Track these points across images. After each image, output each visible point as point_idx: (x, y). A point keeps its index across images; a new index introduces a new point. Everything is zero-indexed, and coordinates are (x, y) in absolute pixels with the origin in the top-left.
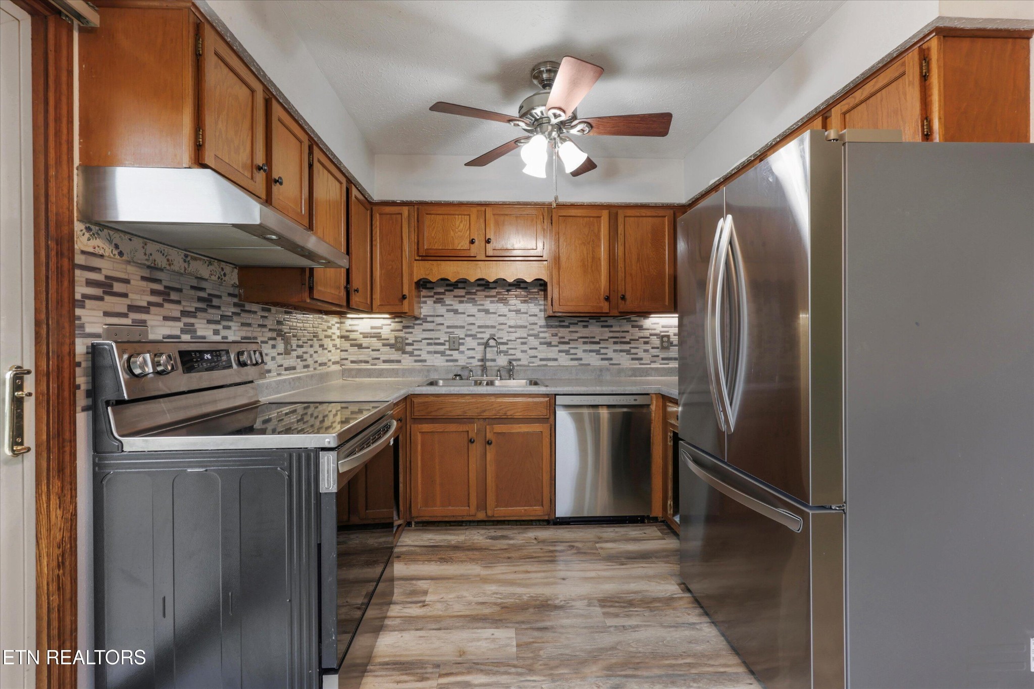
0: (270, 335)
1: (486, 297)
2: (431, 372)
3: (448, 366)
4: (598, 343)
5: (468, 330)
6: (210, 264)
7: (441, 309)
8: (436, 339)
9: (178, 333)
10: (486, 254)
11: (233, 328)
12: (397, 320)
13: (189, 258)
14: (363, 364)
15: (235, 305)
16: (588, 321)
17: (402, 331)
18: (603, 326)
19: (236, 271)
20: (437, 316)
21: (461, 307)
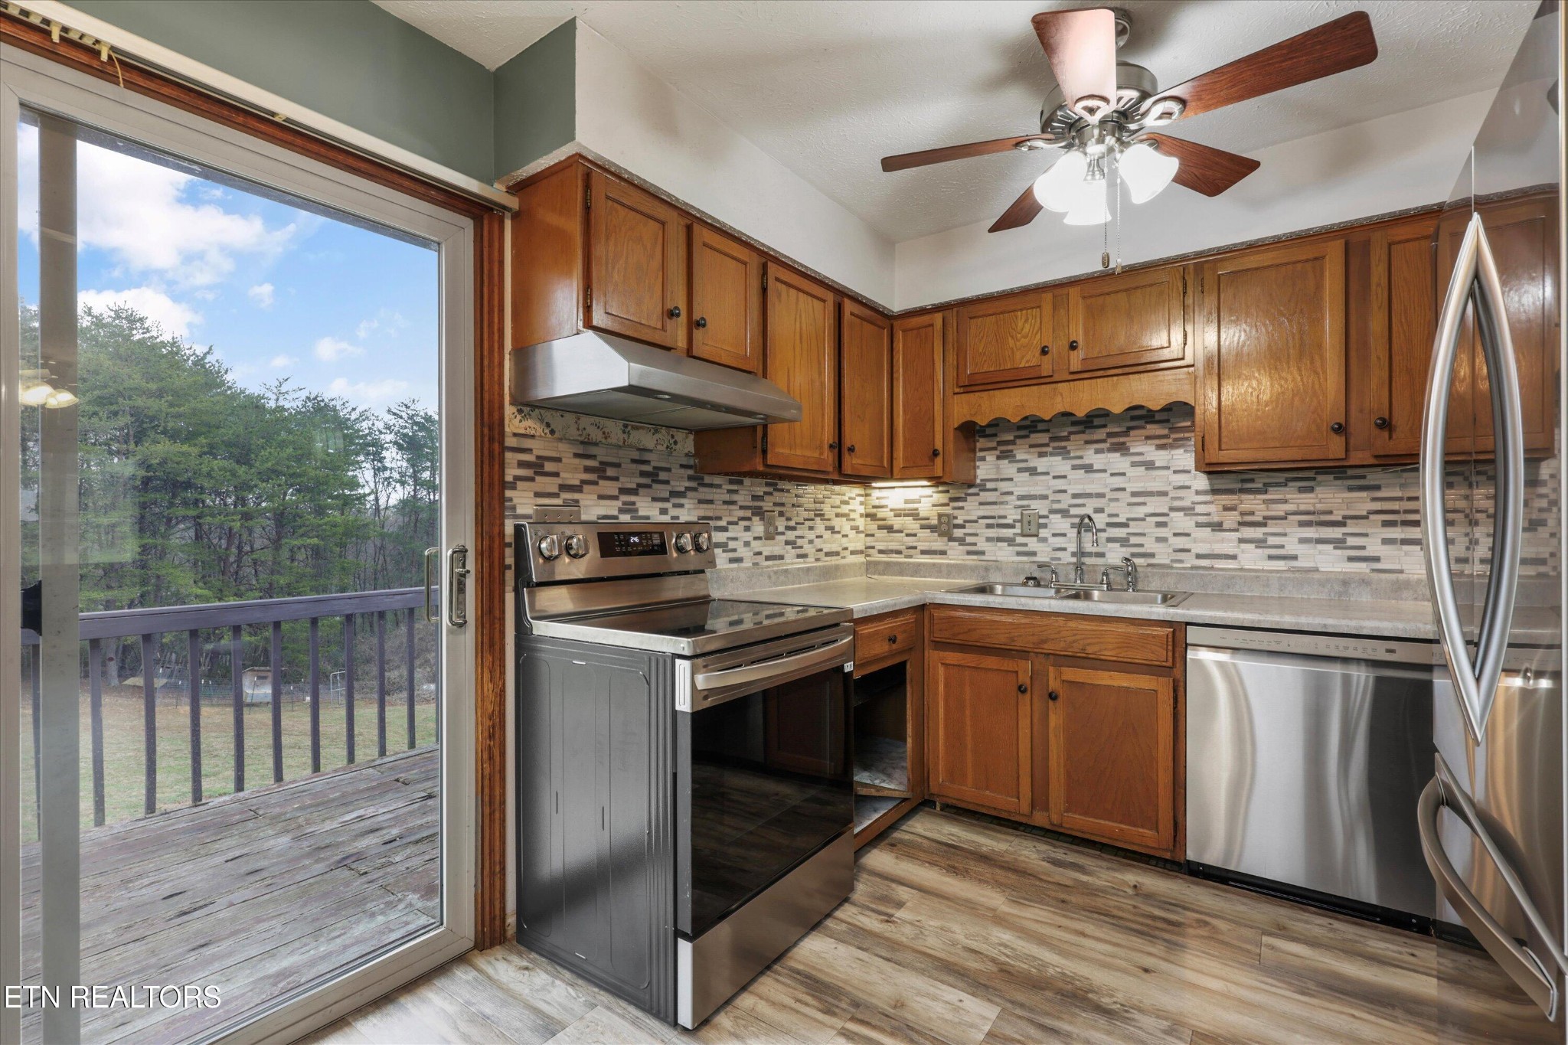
0: (742, 513)
1: (1087, 442)
2: (992, 571)
3: (1021, 562)
4: (1341, 524)
5: (1053, 501)
6: (656, 431)
7: (1008, 468)
8: (1000, 517)
9: (615, 513)
10: (1069, 368)
11: (687, 506)
12: (940, 488)
13: (630, 427)
14: (894, 555)
15: (690, 478)
16: (1314, 479)
17: (948, 505)
18: (1351, 489)
19: (692, 437)
20: (1002, 480)
21: (1042, 464)
